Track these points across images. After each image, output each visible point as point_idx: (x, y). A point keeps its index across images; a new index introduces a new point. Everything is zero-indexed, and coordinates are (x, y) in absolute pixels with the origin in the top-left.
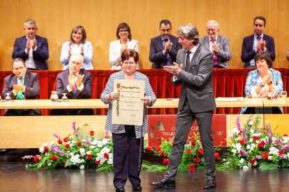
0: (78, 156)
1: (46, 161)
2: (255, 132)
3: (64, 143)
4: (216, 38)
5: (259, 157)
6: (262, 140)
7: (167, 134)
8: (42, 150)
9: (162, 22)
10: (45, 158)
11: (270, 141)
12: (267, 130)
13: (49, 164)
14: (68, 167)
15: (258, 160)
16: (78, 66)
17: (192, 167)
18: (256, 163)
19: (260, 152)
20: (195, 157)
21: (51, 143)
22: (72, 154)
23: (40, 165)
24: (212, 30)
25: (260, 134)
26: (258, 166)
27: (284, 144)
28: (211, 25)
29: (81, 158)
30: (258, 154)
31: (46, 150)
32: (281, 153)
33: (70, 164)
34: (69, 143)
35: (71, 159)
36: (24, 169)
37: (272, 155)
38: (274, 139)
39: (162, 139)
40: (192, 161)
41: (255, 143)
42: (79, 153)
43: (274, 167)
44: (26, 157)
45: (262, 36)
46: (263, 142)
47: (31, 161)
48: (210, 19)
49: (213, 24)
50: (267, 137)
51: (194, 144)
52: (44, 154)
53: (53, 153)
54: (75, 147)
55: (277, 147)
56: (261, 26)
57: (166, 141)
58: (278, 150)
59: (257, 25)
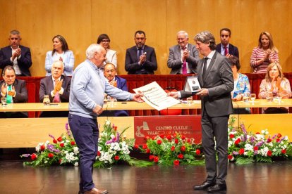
0: (72, 154)
1: (43, 159)
2: (231, 131)
3: (58, 142)
4: (187, 46)
5: (236, 153)
6: (237, 138)
7: (151, 133)
8: (38, 149)
9: (137, 32)
10: (42, 156)
11: (245, 138)
12: (241, 129)
13: (46, 162)
14: (63, 165)
15: (235, 156)
16: (60, 71)
17: (176, 162)
18: (233, 159)
19: (237, 148)
20: (179, 153)
21: (47, 142)
22: (66, 152)
23: (38, 162)
24: (182, 39)
25: (236, 132)
26: (235, 161)
27: (257, 141)
28: (181, 34)
29: (75, 156)
30: (235, 150)
31: (42, 149)
32: (256, 149)
33: (65, 161)
34: (63, 142)
35: (66, 157)
36: (22, 167)
37: (247, 151)
38: (248, 137)
39: (148, 137)
40: (176, 158)
41: (232, 140)
42: (73, 151)
43: (249, 162)
44: (23, 155)
45: (228, 46)
46: (239, 139)
47: (29, 159)
48: (181, 30)
49: (182, 34)
50: (242, 135)
51: (177, 142)
52: (40, 152)
53: (49, 152)
54: (68, 146)
55: (251, 144)
56: (227, 36)
57: (151, 140)
58: (252, 147)
59: (223, 36)
